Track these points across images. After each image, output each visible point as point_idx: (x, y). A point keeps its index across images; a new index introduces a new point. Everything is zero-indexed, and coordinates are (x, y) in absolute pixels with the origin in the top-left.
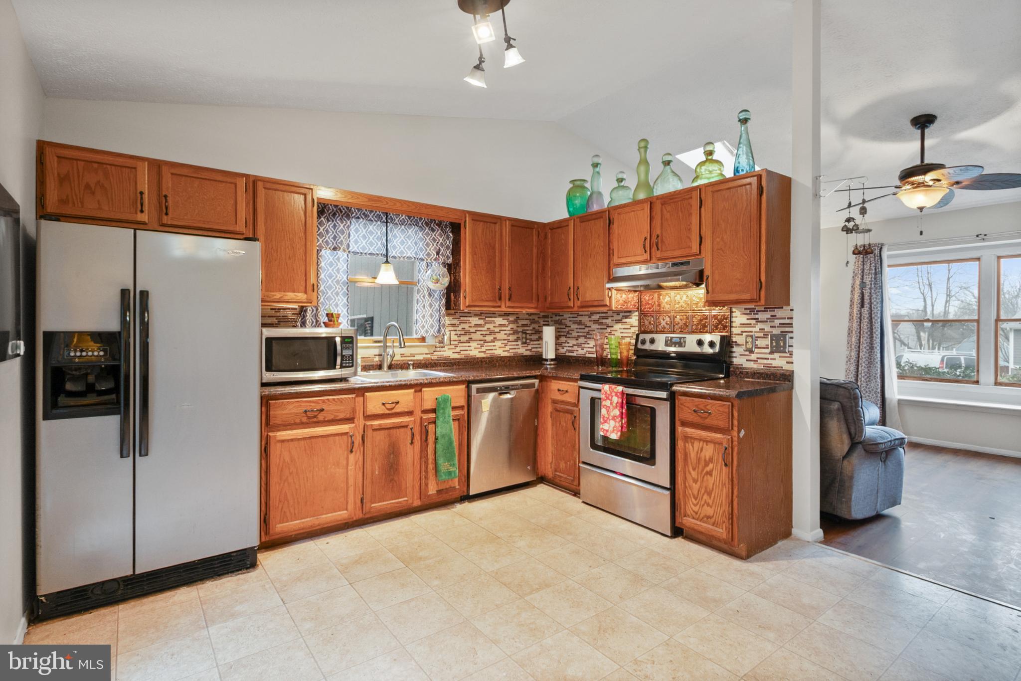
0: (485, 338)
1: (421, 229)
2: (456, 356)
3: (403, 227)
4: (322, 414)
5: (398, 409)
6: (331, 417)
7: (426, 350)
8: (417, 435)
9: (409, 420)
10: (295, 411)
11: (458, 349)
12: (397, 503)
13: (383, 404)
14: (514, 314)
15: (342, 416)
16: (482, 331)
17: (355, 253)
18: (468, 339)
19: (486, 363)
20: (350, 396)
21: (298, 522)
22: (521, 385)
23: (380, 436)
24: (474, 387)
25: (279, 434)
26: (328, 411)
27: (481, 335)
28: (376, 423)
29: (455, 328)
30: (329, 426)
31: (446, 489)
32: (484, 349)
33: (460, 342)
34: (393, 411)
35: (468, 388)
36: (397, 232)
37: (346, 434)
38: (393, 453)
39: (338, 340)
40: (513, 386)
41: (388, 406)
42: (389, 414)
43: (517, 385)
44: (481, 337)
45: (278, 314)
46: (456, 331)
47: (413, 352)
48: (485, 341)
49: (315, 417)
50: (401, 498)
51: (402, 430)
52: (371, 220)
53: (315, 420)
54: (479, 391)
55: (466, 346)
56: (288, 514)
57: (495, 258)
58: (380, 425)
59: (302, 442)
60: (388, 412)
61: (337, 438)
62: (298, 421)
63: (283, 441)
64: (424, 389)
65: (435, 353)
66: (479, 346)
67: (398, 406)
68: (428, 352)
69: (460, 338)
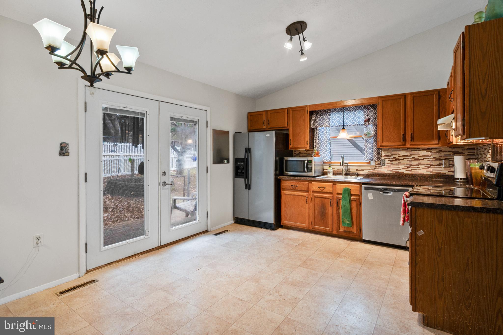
0: (411, 163)
1: (363, 110)
2: (389, 172)
3: (359, 110)
4: (297, 187)
5: (325, 190)
6: (300, 189)
7: (369, 168)
8: (335, 204)
9: (329, 196)
10: (289, 185)
11: (391, 169)
12: (325, 229)
13: (319, 187)
14: (437, 148)
15: (303, 189)
16: (408, 159)
17: (332, 126)
18: (397, 163)
19: (410, 177)
20: (306, 182)
21: (290, 222)
22: (396, 189)
23: (317, 200)
24: (363, 186)
25: (285, 192)
26: (299, 187)
27: (408, 161)
28: (316, 194)
29: (389, 157)
30: (300, 192)
31: (349, 231)
32: (410, 169)
33: (392, 164)
34: (323, 191)
35: (360, 187)
36: (351, 114)
37: (305, 196)
38: (323, 208)
39: (306, 161)
40: (390, 189)
41: (321, 189)
42: (320, 192)
43: (394, 189)
44: (408, 162)
45: (307, 152)
46: (389, 158)
47: (362, 169)
48: (411, 165)
49: (295, 188)
50: (327, 228)
51: (327, 199)
52: (338, 112)
53: (295, 189)
54: (366, 188)
55: (416, 168)
56: (288, 218)
57: (401, 118)
58: (317, 195)
59: (291, 196)
60: (321, 191)
61: (302, 197)
62: (290, 188)
63: (286, 194)
64: (337, 184)
65: (376, 170)
66: (406, 167)
67: (325, 189)
68: (371, 169)
69: (392, 163)
